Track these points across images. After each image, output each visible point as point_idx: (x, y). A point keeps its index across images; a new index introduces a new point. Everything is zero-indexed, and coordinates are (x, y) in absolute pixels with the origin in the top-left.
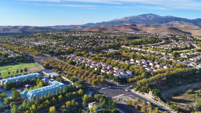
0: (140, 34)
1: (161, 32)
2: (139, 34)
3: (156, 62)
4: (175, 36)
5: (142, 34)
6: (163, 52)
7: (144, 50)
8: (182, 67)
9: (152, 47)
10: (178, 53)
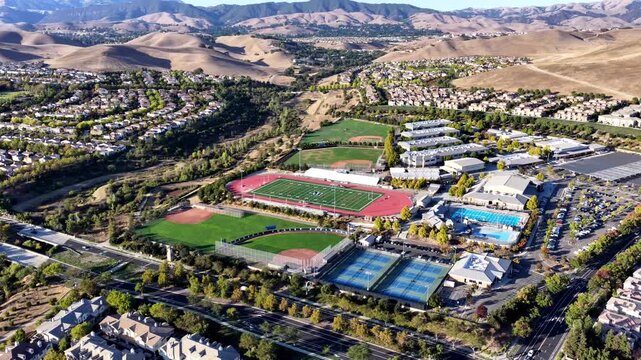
0: (20, 75)
1: (85, 63)
2: (16, 73)
3: (26, 154)
4: (120, 74)
5: (26, 74)
6: (55, 126)
7: (13, 127)
8: (76, 154)
9: (38, 115)
10: (87, 125)
